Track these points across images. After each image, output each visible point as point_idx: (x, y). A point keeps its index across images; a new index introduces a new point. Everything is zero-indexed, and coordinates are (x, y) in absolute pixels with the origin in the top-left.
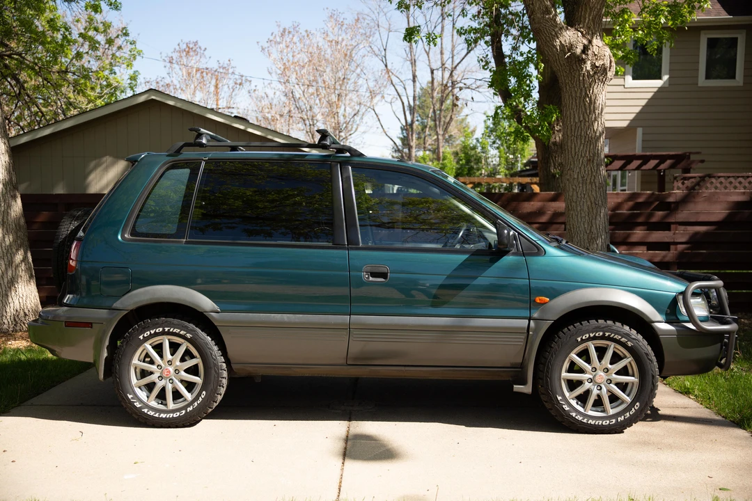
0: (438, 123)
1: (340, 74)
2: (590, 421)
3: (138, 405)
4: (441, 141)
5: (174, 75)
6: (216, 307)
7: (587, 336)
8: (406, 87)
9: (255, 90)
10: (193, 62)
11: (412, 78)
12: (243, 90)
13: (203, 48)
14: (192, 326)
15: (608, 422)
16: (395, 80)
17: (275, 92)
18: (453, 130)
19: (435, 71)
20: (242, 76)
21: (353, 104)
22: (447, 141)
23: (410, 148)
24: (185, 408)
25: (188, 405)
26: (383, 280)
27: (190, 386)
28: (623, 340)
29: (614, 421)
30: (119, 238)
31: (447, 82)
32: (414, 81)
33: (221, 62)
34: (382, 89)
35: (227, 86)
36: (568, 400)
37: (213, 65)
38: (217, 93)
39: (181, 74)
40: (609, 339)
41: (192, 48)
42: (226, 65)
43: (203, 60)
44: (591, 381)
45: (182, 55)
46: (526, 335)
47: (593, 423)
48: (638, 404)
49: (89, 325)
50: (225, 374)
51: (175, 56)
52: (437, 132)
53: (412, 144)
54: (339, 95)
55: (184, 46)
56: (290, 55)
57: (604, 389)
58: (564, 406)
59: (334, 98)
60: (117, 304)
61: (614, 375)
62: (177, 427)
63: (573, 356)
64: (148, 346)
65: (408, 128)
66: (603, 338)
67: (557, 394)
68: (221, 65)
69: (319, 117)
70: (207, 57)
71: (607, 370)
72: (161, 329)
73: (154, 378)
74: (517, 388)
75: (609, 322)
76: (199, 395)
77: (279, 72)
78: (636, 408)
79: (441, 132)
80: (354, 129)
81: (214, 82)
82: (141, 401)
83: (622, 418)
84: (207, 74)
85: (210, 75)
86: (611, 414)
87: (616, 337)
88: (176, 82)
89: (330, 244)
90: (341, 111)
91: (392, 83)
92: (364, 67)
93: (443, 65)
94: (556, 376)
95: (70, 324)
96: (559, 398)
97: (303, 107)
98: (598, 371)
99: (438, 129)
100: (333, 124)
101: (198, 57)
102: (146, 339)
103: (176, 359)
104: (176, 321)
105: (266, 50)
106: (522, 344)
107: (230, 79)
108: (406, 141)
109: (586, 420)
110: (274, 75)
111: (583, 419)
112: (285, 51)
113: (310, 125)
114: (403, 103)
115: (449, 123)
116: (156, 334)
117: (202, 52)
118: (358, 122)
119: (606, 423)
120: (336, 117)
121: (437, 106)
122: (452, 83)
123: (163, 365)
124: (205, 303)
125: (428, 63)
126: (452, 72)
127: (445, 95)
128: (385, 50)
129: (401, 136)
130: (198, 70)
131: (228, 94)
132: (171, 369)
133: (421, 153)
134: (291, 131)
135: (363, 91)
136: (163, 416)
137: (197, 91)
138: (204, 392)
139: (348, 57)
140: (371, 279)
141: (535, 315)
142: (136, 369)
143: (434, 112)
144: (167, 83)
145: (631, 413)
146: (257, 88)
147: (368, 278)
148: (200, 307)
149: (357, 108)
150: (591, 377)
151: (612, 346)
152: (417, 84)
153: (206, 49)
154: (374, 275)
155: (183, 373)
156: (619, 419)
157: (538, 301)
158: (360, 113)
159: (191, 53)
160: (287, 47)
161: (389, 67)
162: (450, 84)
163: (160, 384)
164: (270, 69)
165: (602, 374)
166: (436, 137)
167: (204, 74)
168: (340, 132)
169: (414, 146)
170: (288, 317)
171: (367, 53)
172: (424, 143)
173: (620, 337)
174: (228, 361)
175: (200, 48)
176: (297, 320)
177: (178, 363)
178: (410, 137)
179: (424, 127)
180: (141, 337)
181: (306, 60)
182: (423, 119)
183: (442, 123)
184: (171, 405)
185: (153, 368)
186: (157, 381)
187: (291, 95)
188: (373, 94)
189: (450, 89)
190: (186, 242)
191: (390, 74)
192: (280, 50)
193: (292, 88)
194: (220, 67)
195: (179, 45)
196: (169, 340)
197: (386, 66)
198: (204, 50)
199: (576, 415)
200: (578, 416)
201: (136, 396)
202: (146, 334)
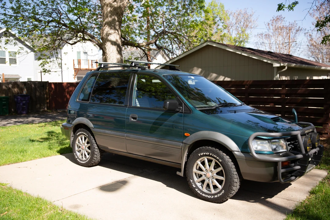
3: (76, 157)
6: (93, 126)
7: (203, 154)
10: (279, 24)
14: (88, 132)
15: (210, 196)
26: (136, 120)
27: (88, 153)
28: (218, 158)
30: (76, 101)
36: (196, 183)
40: (212, 156)
44: (205, 175)
46: (181, 150)
47: (204, 196)
48: (223, 191)
58: (193, 185)
60: (73, 123)
61: (215, 175)
62: (85, 166)
63: (198, 162)
64: (79, 138)
66: (209, 156)
67: (190, 179)
71: (212, 171)
74: (178, 173)
76: (89, 157)
78: (223, 193)
83: (217, 196)
86: (213, 193)
87: (215, 156)
95: (65, 128)
96: (191, 181)
98: (208, 171)
104: (85, 130)
106: (180, 154)
109: (201, 193)
111: (200, 193)
116: (81, 134)
119: (209, 197)
123: (82, 145)
132: (84, 147)
136: (81, 162)
138: (91, 156)
142: (77, 145)
145: (220, 195)
147: (131, 119)
148: (89, 126)
150: (205, 173)
151: (214, 160)
154: (133, 118)
155: (87, 148)
156: (215, 196)
157: (186, 135)
165: (210, 173)
174: (98, 146)
177: (86, 144)
184: (84, 159)
185: (80, 145)
186: (81, 150)
196: (84, 136)
199: (198, 190)
200: (199, 191)
201: (76, 154)
202: (78, 134)
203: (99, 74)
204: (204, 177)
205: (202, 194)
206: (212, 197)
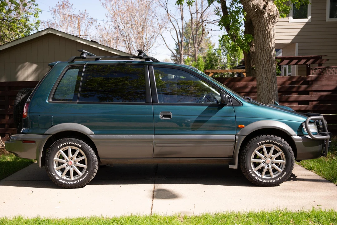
0: (195, 41)
1: (144, 17)
2: (264, 181)
3: (57, 178)
4: (197, 51)
5: (56, 18)
6: (93, 133)
7: (262, 142)
8: (178, 23)
9: (99, 26)
10: (66, 11)
11: (181, 18)
12: (93, 26)
13: (71, 4)
14: (81, 141)
15: (272, 181)
16: (172, 19)
17: (110, 26)
18: (203, 45)
19: (193, 15)
20: (92, 18)
21: (150, 32)
22: (200, 51)
23: (181, 55)
24: (79, 179)
25: (81, 178)
26: (168, 118)
27: (81, 169)
28: (278, 143)
29: (275, 180)
30: (47, 101)
31: (200, 20)
32: (182, 20)
33: (81, 11)
34: (166, 24)
35: (84, 24)
36: (254, 172)
37: (76, 13)
38: (79, 28)
39: (60, 18)
40: (272, 143)
41: (65, 4)
42: (83, 13)
43: (71, 10)
44: (264, 162)
45: (60, 8)
46: (234, 142)
47: (265, 182)
48: (285, 172)
49: (34, 142)
50: (97, 163)
51: (57, 8)
52: (195, 46)
53: (181, 53)
54: (143, 28)
55: (61, 3)
56: (117, 7)
57: (270, 166)
58: (252, 174)
59: (140, 29)
60: (47, 132)
61: (274, 160)
62: (75, 188)
63: (256, 151)
64: (61, 151)
65: (179, 44)
66: (269, 143)
67: (249, 169)
68: (81, 13)
69: (133, 39)
70: (74, 9)
71: (271, 158)
72: (67, 143)
73: (64, 166)
74: (231, 167)
75: (272, 136)
76: (86, 173)
77: (112, 16)
78: (285, 174)
79: (196, 46)
80: (151, 45)
81: (77, 22)
82: (59, 176)
83: (278, 179)
84: (74, 18)
85: (75, 18)
86: (273, 177)
87: (275, 142)
88: (57, 22)
89: (145, 103)
90: (144, 36)
91: (171, 21)
92: (156, 13)
93: (197, 11)
94: (248, 160)
95: (25, 142)
96: (250, 171)
97: (125, 34)
98: (267, 158)
99: (195, 45)
100: (140, 43)
101: (69, 9)
102: (60, 148)
103: (75, 157)
104: (74, 139)
105: (105, 4)
106: (233, 146)
107: (86, 20)
108: (178, 51)
109: (262, 180)
110: (109, 17)
111: (261, 180)
112: (114, 5)
113: (128, 44)
114: (176, 31)
115: (201, 41)
116: (65, 146)
117: (71, 6)
118: (153, 42)
119: (271, 181)
120: (142, 39)
121: (195, 33)
122: (202, 20)
123: (68, 160)
124: (87, 130)
125: (189, 10)
126: (202, 15)
127: (198, 27)
128: (167, 4)
129: (176, 48)
130: (69, 16)
131: (85, 28)
132: (72, 161)
133: (186, 58)
134: (118, 47)
135: (155, 25)
136: (69, 183)
137: (69, 27)
138: (88, 172)
139: (148, 8)
140: (163, 118)
141: (239, 133)
142: (56, 162)
143: (193, 35)
144: (53, 22)
145: (282, 177)
146: (100, 24)
147: (162, 118)
148: (85, 133)
149: (153, 34)
150: (264, 161)
151: (274, 147)
152: (184, 21)
153: (73, 4)
154: (165, 116)
155: (78, 163)
156: (277, 179)
157: (240, 127)
158: (155, 37)
159: (65, 7)
160: (116, 3)
161: (169, 13)
162: (201, 21)
163: (67, 169)
164: (107, 15)
165: (269, 159)
166: (194, 49)
167: (72, 17)
168: (144, 47)
169: (183, 54)
170: (126, 136)
171: (157, 5)
172: (188, 52)
173: (277, 142)
174: (98, 157)
175: (70, 4)
176: (130, 138)
177: (75, 159)
178: (181, 49)
179: (188, 44)
180: (58, 147)
181: (126, 9)
182: (187, 39)
183: (197, 41)
184: (73, 178)
185: (64, 161)
186: (66, 167)
187: (118, 28)
188: (161, 27)
189: (201, 23)
190: (78, 103)
191: (170, 16)
192: (112, 4)
193: (118, 24)
194: (80, 14)
195: (58, 2)
196: (71, 148)
197: (167, 12)
198: (72, 5)
200: (259, 179)
201: (56, 174)
202: (61, 145)
203: (85, 66)
204: (262, 165)
206: (275, 181)
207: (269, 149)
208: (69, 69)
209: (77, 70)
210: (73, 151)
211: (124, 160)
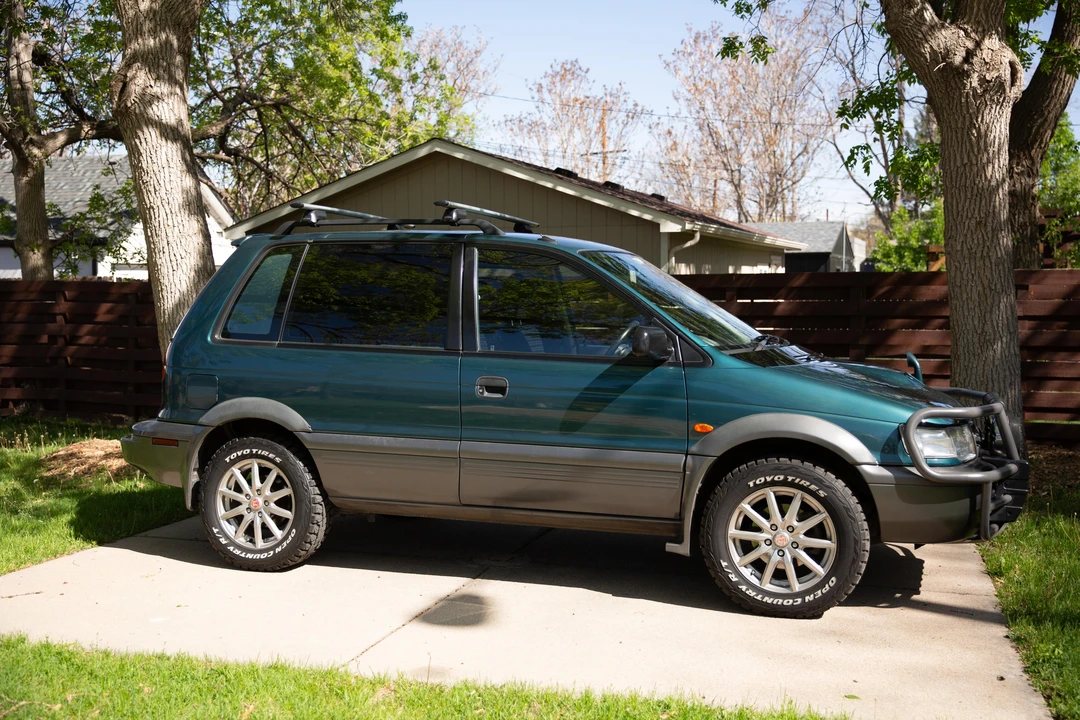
2: (766, 599)
3: (223, 541)
6: (307, 426)
7: (763, 479)
14: (281, 448)
15: (791, 601)
24: (273, 548)
25: (277, 546)
26: (501, 396)
27: (281, 523)
28: (813, 487)
29: (799, 600)
30: (209, 339)
36: (739, 567)
40: (792, 485)
44: (769, 542)
46: (682, 475)
47: (770, 601)
48: (833, 579)
49: (174, 442)
50: (320, 509)
57: (788, 556)
58: (730, 576)
60: (203, 420)
61: (802, 536)
62: (266, 571)
63: (746, 507)
64: (236, 470)
66: (784, 483)
67: (720, 558)
71: (791, 529)
72: (248, 451)
73: (241, 510)
74: (671, 547)
75: (796, 462)
76: (289, 533)
78: (832, 584)
82: (227, 537)
83: (811, 598)
86: (797, 590)
87: (802, 482)
89: (442, 349)
94: (720, 533)
95: (159, 441)
96: (724, 564)
98: (780, 529)
102: (233, 462)
103: (266, 486)
104: (265, 441)
106: (678, 487)
109: (760, 596)
111: (757, 595)
116: (244, 457)
119: (788, 602)
123: (251, 495)
124: (296, 420)
132: (260, 500)
136: (250, 556)
138: (294, 530)
140: (486, 394)
141: (694, 449)
142: (224, 498)
145: (824, 591)
147: (482, 393)
148: (291, 427)
150: (770, 537)
151: (799, 496)
154: (490, 389)
155: (273, 505)
156: (807, 598)
157: (699, 430)
163: (248, 518)
165: (786, 535)
170: (388, 441)
173: (808, 483)
174: (324, 493)
176: (398, 445)
177: (268, 492)
180: (227, 460)
184: (260, 543)
185: (240, 497)
186: (245, 513)
190: (280, 345)
196: (259, 464)
199: (747, 589)
200: (750, 591)
201: (222, 531)
202: (233, 456)
203: (308, 247)
204: (764, 548)
205: (763, 598)
206: (799, 603)
207: (784, 501)
208: (269, 255)
209: (288, 257)
210: (264, 473)
211: (389, 505)
